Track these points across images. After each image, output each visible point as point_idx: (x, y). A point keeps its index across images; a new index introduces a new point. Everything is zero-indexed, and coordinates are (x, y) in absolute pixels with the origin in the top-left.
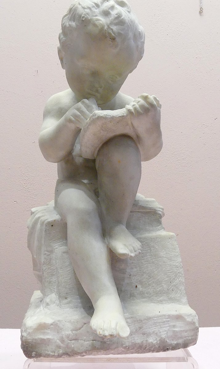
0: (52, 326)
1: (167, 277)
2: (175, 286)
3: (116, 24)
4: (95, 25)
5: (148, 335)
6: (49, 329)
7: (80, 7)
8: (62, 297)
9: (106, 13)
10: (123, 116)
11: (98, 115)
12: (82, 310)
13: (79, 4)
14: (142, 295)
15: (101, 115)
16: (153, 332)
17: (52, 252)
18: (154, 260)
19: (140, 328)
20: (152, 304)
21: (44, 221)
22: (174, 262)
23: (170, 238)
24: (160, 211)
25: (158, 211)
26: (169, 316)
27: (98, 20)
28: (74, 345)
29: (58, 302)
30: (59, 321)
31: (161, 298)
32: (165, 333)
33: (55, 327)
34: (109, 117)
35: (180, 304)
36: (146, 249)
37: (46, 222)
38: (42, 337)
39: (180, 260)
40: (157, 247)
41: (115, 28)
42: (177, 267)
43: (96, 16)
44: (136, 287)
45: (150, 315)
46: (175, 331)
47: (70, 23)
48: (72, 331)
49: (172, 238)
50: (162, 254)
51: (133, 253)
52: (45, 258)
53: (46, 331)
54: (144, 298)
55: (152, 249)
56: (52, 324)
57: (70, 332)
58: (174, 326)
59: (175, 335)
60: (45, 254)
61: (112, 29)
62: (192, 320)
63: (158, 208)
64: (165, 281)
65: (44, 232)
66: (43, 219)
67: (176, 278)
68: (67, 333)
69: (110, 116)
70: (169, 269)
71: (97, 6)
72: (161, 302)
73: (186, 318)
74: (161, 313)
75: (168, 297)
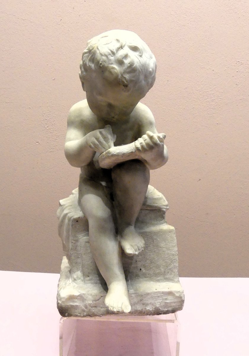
0: (79, 297)
1: (165, 263)
2: (170, 269)
3: (129, 72)
4: (111, 72)
5: (147, 305)
6: (77, 299)
7: (98, 52)
8: (85, 275)
9: (120, 62)
10: (132, 152)
11: (112, 154)
12: (100, 285)
13: (98, 48)
14: (145, 276)
15: (114, 153)
16: (151, 303)
17: (77, 241)
18: (155, 250)
19: (141, 300)
20: (152, 282)
21: (71, 218)
22: (171, 251)
23: (170, 231)
24: (164, 208)
26: (163, 293)
27: (113, 68)
28: (94, 310)
29: (82, 278)
30: (83, 294)
31: (159, 278)
32: (159, 303)
33: (81, 297)
35: (173, 283)
36: (150, 241)
37: (72, 219)
38: (72, 304)
39: (176, 249)
40: (159, 240)
41: (127, 76)
42: (173, 255)
43: (112, 64)
44: (141, 269)
45: (149, 291)
46: (166, 302)
47: (90, 64)
48: (93, 301)
50: (162, 245)
51: (137, 251)
52: (72, 246)
53: (74, 300)
54: (146, 277)
55: (155, 241)
56: (78, 296)
57: (91, 302)
58: (166, 299)
59: (166, 305)
60: (72, 242)
61: (125, 78)
62: (180, 295)
63: (162, 206)
64: (162, 266)
65: (71, 227)
66: (69, 215)
67: (172, 263)
68: (89, 302)
69: (122, 153)
70: (166, 257)
71: (113, 53)
72: (158, 281)
73: (176, 293)
74: (157, 291)
75: (164, 277)
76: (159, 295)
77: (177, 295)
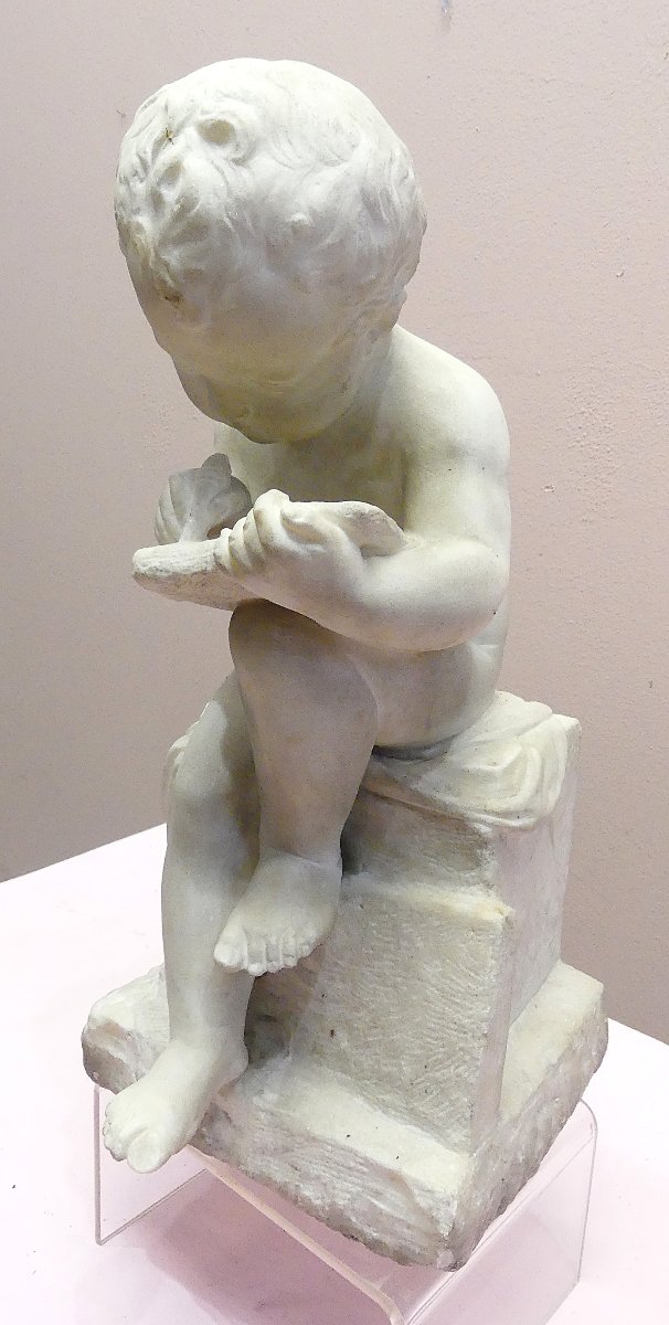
0: (130, 1038)
1: (422, 1048)
2: (438, 1082)
3: (180, 240)
5: (306, 1177)
6: (125, 1039)
9: (156, 201)
14: (342, 1062)
16: (318, 1178)
18: (399, 979)
19: (287, 1150)
20: (359, 1100)
22: (458, 1012)
23: (478, 927)
24: (483, 822)
25: (476, 821)
26: (367, 1162)
31: (387, 1097)
32: (348, 1196)
34: (166, 575)
36: (386, 939)
39: (483, 1011)
40: (420, 944)
41: (174, 257)
42: (462, 1029)
43: (138, 211)
44: (332, 1032)
45: (318, 1131)
46: (375, 1206)
49: (480, 930)
50: (431, 971)
54: (344, 1072)
55: (404, 944)
56: (129, 1034)
58: (377, 1194)
59: (375, 1217)
61: (167, 265)
62: (431, 1209)
63: (479, 811)
64: (411, 1055)
67: (449, 1063)
69: (167, 571)
70: (433, 1026)
71: (145, 167)
72: (385, 1107)
73: (416, 1192)
74: (349, 1143)
75: (407, 1104)
76: (352, 1164)
77: (423, 1202)
